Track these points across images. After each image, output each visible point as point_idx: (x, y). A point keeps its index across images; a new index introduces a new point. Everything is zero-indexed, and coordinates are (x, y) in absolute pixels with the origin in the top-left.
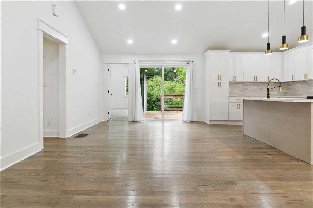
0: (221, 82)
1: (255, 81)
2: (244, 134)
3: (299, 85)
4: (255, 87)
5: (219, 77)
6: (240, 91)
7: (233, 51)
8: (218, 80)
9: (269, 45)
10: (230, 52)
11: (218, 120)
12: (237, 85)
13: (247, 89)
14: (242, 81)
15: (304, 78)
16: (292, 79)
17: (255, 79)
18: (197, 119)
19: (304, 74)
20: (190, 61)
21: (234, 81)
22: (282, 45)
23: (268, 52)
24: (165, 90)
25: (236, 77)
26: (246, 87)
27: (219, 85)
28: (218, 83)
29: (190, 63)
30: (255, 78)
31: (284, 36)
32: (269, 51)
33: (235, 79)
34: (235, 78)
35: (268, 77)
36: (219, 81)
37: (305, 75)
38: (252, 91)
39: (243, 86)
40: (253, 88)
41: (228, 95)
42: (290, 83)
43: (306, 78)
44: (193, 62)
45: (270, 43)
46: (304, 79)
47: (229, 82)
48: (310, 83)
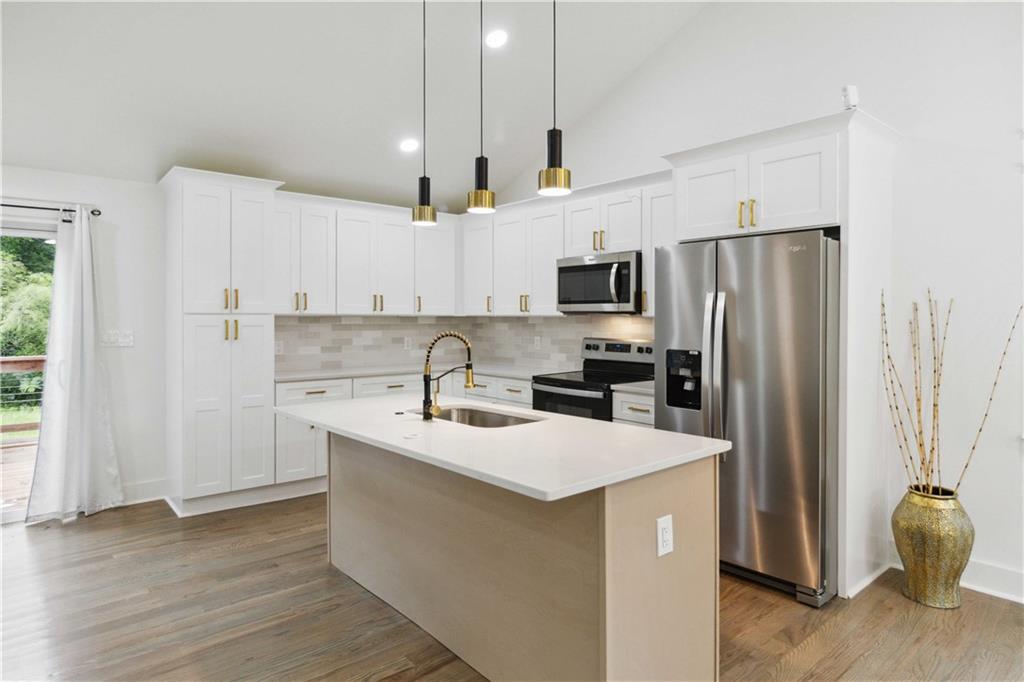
0: (242, 320)
1: (378, 313)
2: (333, 562)
3: (504, 327)
4: (378, 334)
5: (231, 300)
6: (324, 349)
7: (291, 186)
8: (227, 311)
9: (424, 183)
10: (278, 189)
11: (228, 490)
12: (313, 328)
13: (349, 342)
14: (332, 312)
15: (521, 310)
16: (488, 310)
17: (375, 306)
18: (121, 498)
19: (522, 296)
20: (77, 208)
21: (297, 313)
22: (476, 193)
23: (421, 217)
24: (26, 312)
25: (305, 294)
26: (345, 334)
27: (232, 332)
28: (223, 326)
29: (81, 219)
30: (378, 301)
31: (482, 157)
32: (428, 210)
33: (303, 307)
34: (301, 299)
35: (419, 298)
36: (231, 313)
37: (524, 300)
38: (367, 348)
39: (334, 329)
40: (369, 336)
41: (271, 376)
42: (479, 322)
43: (526, 310)
44: (95, 213)
45: (429, 179)
46: (521, 314)
47: (278, 318)
48: (534, 325)
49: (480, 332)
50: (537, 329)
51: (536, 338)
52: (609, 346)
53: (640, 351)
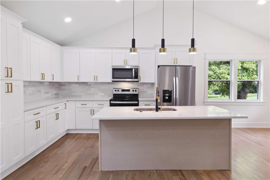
11: (9, 167)
16: (78, 80)
28: (5, 86)
35: (53, 75)
48: (90, 85)
49: (63, 87)
50: (92, 86)
51: (91, 89)
52: (123, 90)
53: (133, 91)
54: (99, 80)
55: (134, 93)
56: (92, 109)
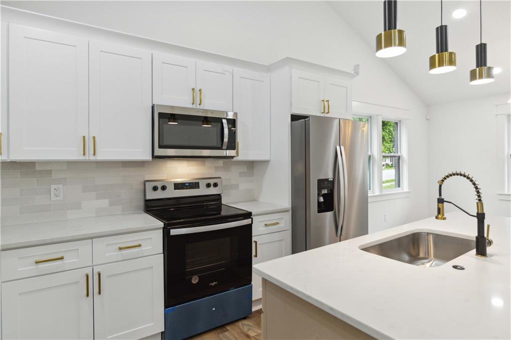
51: (53, 187)
52: (178, 186)
53: (208, 185)
54: (105, 154)
55: (212, 191)
56: (89, 271)
